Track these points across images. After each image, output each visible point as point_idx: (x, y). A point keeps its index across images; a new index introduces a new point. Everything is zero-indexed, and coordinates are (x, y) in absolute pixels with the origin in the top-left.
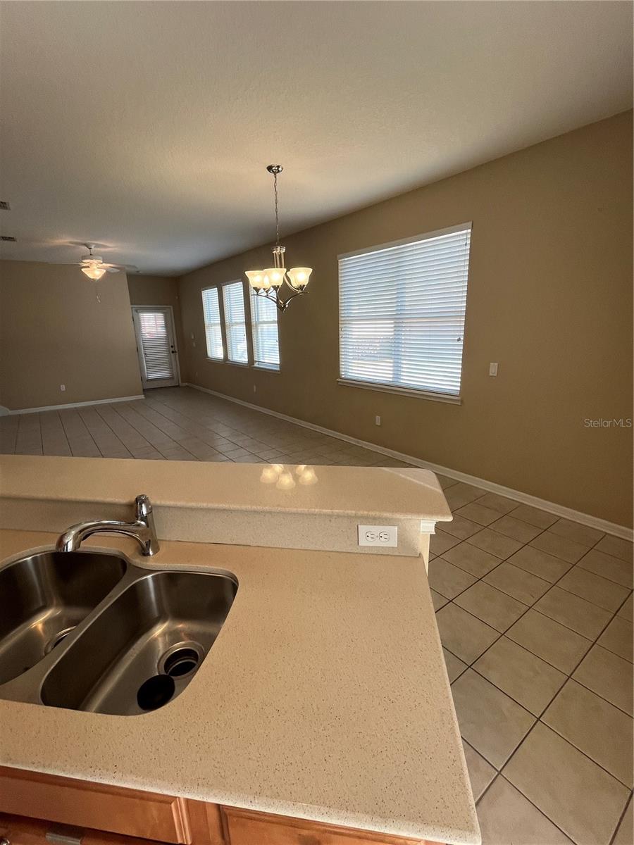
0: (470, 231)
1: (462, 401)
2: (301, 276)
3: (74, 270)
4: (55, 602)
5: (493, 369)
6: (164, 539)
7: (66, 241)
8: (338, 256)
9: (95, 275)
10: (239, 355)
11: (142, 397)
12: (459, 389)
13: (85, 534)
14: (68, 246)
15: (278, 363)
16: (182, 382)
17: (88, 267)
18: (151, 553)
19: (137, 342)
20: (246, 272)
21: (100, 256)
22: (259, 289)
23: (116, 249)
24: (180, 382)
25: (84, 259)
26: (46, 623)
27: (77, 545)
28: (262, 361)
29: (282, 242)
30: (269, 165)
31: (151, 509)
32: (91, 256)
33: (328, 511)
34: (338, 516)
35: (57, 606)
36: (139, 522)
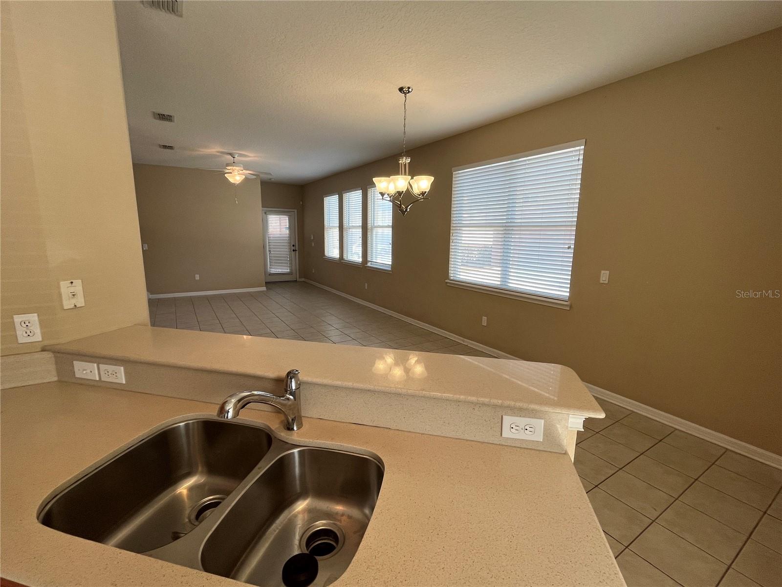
0: (583, 147)
1: (571, 307)
2: (423, 184)
3: (219, 176)
4: (200, 469)
5: (604, 276)
6: (307, 415)
7: (215, 150)
8: (453, 169)
9: (236, 180)
10: (354, 255)
11: (264, 289)
12: (568, 294)
13: (243, 404)
14: (216, 155)
15: (390, 263)
16: (299, 278)
17: (231, 173)
18: (295, 428)
19: (264, 240)
20: (374, 179)
21: (242, 164)
22: (384, 194)
23: (256, 158)
24: (298, 277)
25: (227, 166)
26: (191, 489)
27: (236, 413)
28: (374, 261)
29: (408, 153)
30: (400, 87)
31: (300, 384)
32: (234, 163)
33: (474, 399)
34: (484, 404)
35: (202, 472)
36: (288, 396)
